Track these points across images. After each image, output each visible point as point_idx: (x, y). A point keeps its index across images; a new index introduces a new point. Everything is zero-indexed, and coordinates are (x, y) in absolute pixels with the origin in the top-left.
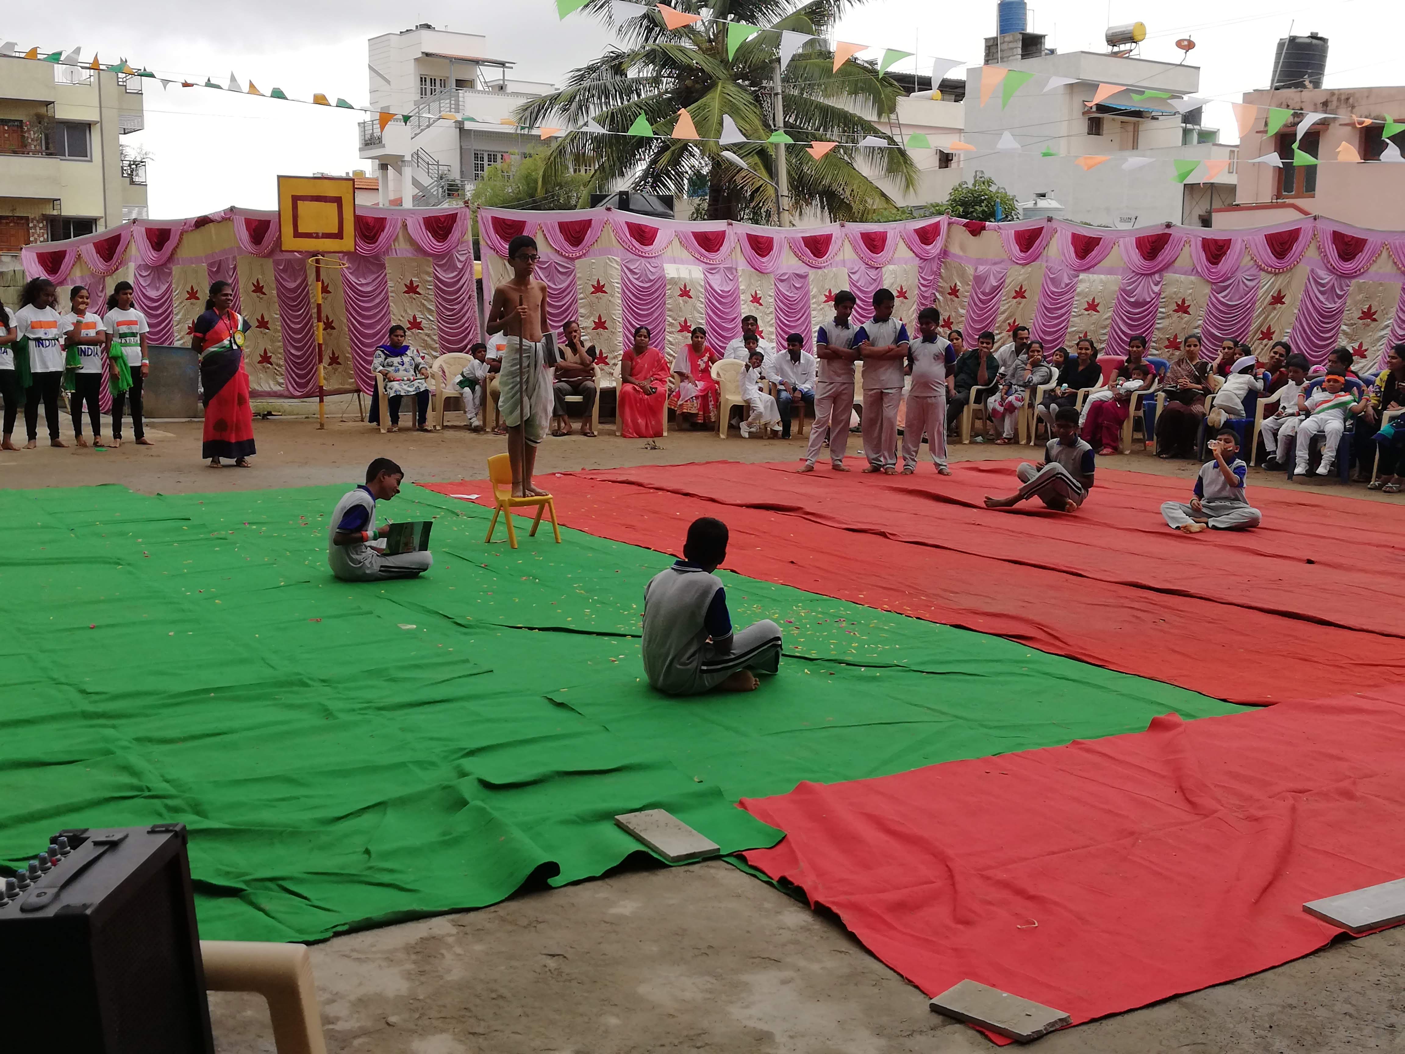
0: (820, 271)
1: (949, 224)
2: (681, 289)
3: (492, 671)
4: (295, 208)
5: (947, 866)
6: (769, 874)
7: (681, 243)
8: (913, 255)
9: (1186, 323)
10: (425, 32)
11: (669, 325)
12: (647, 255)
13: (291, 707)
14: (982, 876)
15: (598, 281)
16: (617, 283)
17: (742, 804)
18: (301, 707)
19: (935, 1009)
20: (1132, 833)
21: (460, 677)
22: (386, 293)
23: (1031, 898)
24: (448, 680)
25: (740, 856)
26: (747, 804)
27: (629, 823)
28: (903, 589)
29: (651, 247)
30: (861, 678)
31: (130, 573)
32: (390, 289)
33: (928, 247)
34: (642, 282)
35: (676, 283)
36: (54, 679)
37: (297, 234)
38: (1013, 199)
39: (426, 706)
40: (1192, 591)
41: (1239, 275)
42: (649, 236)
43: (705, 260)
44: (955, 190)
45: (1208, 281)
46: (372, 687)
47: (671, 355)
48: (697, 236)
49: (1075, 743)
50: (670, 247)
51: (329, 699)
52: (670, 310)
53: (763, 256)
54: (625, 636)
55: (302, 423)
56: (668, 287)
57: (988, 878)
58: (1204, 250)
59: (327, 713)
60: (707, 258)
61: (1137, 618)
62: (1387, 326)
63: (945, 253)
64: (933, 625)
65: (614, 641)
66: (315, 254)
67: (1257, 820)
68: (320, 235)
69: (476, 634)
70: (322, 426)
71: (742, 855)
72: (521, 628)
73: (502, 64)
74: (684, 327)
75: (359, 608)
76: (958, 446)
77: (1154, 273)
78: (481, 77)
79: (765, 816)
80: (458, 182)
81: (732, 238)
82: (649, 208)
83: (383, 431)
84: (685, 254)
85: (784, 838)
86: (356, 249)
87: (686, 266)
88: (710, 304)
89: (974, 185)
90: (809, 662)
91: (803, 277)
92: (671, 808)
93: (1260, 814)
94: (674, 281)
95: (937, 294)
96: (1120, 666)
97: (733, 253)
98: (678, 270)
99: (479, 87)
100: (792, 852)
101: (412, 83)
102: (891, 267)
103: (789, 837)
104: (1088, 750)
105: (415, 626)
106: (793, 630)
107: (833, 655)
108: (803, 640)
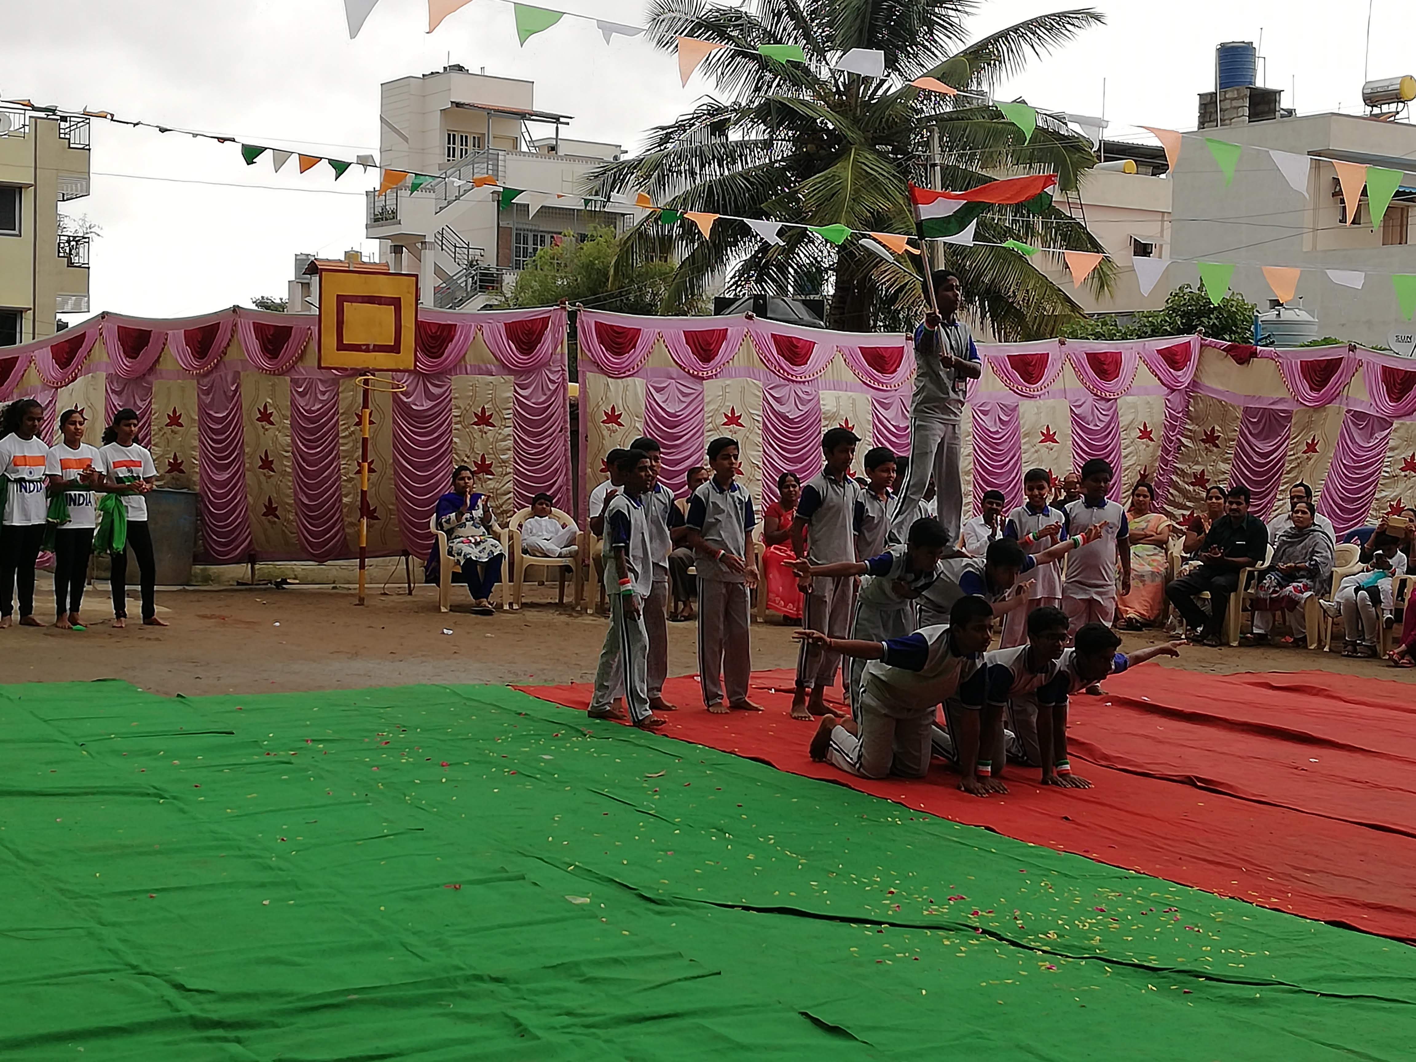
0: (1033, 402)
1: (1203, 346)
4: (340, 311)
7: (845, 362)
8: (1160, 383)
10: (456, 76)
12: (799, 379)
13: (466, 1018)
15: (731, 413)
16: (759, 416)
18: (480, 1018)
21: (679, 980)
22: (450, 424)
24: (665, 984)
28: (1239, 865)
29: (804, 368)
30: (1233, 1001)
31: (182, 811)
32: (454, 419)
33: (1179, 374)
35: (834, 418)
36: (134, 967)
37: (342, 347)
38: (1252, 308)
39: (648, 1023)
42: (803, 352)
43: (876, 385)
44: (1174, 295)
46: (564, 990)
48: (866, 352)
50: (830, 366)
51: (514, 1008)
54: (880, 923)
55: (330, 595)
56: (824, 423)
59: (521, 1030)
60: (879, 382)
63: (1194, 384)
64: (1303, 920)
65: (869, 930)
66: (363, 372)
68: (371, 347)
69: (676, 913)
70: (361, 601)
72: (734, 907)
73: (556, 119)
75: (503, 870)
76: (1225, 650)
78: (526, 135)
80: (494, 271)
82: (793, 317)
83: (443, 610)
86: (416, 365)
87: (850, 394)
90: (1152, 973)
91: (1012, 410)
94: (831, 416)
95: (1183, 439)
98: (838, 398)
99: (524, 148)
101: (437, 142)
102: (1127, 399)
105: (588, 900)
106: (1111, 923)
107: (1183, 963)
108: (1130, 939)
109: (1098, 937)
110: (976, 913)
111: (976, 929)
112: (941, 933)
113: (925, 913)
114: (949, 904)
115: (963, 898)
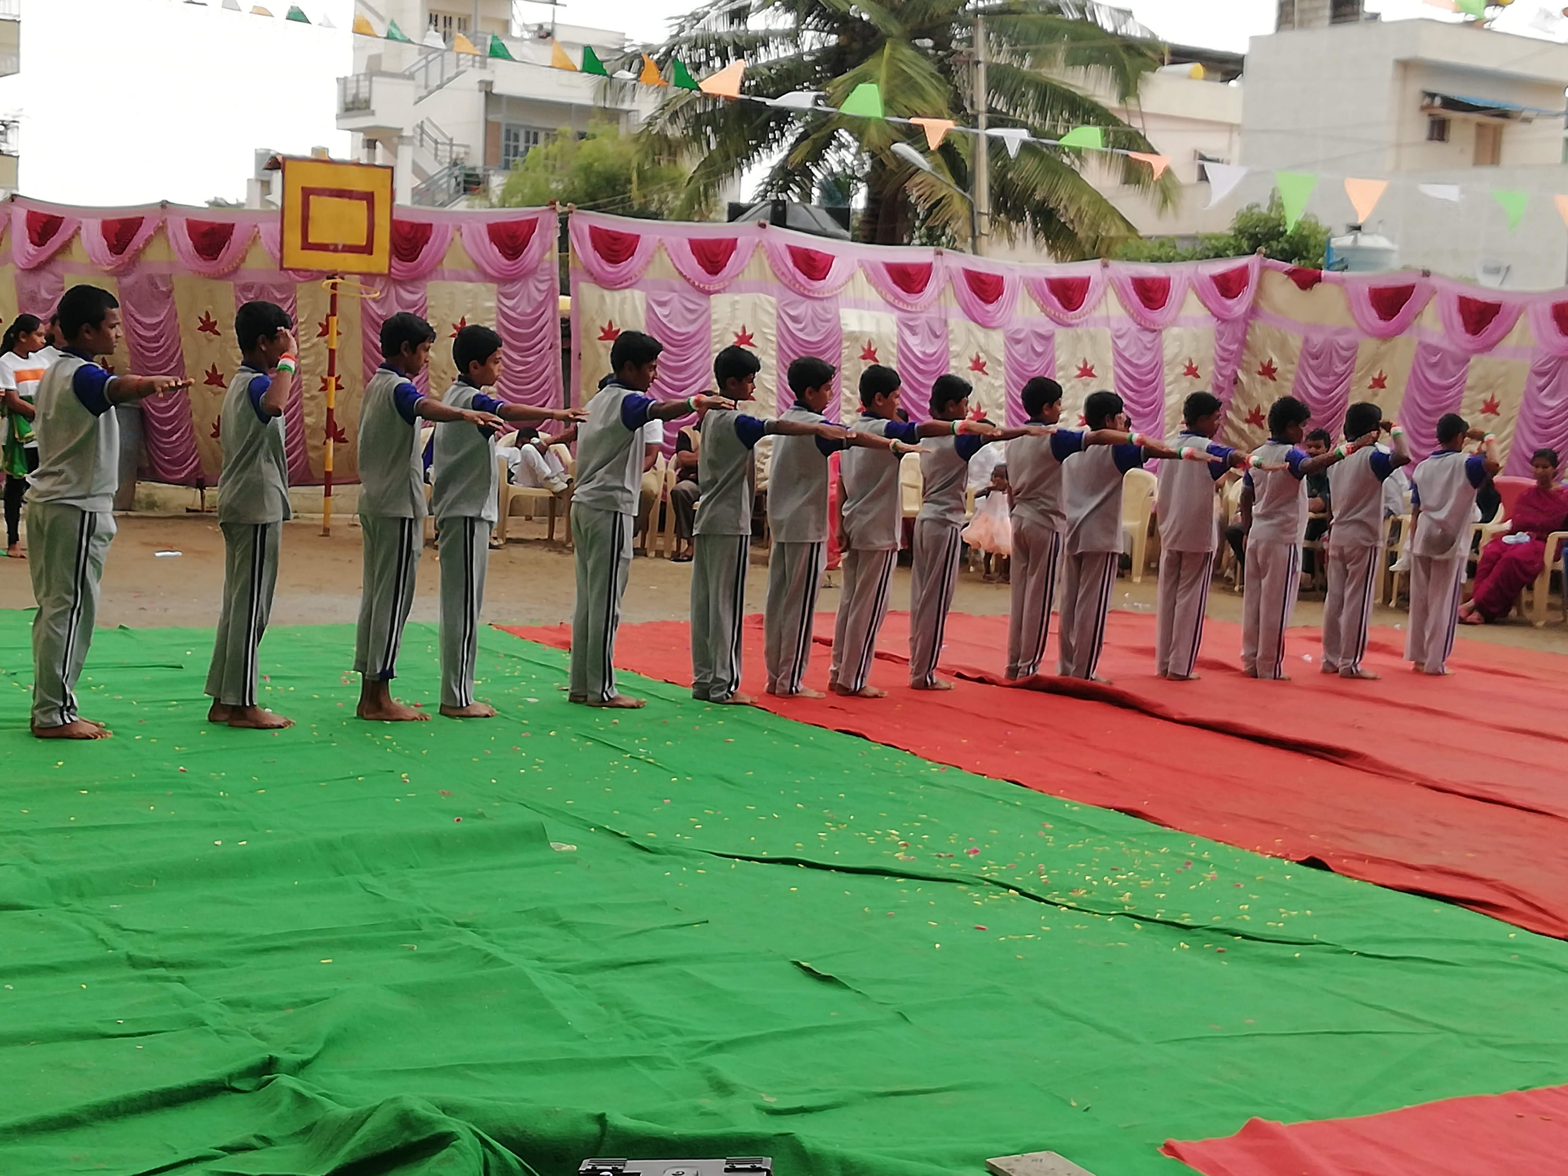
0: (1070, 331)
1: (1263, 268)
2: (863, 348)
3: (706, 922)
4: (306, 205)
7: (867, 277)
8: (1209, 313)
11: (846, 401)
12: (816, 295)
15: (744, 328)
17: (1170, 1149)
21: (661, 928)
24: (646, 931)
26: (1178, 1150)
27: (1012, 1170)
29: (823, 283)
30: (1268, 960)
33: (1229, 302)
34: (807, 334)
35: (856, 340)
37: (307, 246)
39: (626, 969)
42: (821, 266)
43: (901, 305)
44: (1242, 215)
48: (892, 268)
50: (851, 283)
52: (846, 379)
53: (988, 302)
54: (892, 875)
56: (846, 344)
60: (904, 302)
63: (1254, 311)
66: (331, 275)
68: (340, 247)
70: (326, 531)
72: (733, 857)
78: (518, 18)
80: (479, 171)
81: (942, 274)
82: (816, 227)
84: (873, 296)
86: (390, 270)
87: (873, 313)
89: (1268, 209)
90: (1184, 931)
91: (1047, 339)
92: (1065, 1151)
94: (854, 337)
95: (1239, 372)
99: (516, 35)
101: (417, 22)
102: (1175, 330)
105: (574, 848)
107: (1217, 922)
108: (1162, 896)
109: (1129, 895)
111: (992, 882)
112: (957, 886)
113: (940, 866)
114: (969, 859)
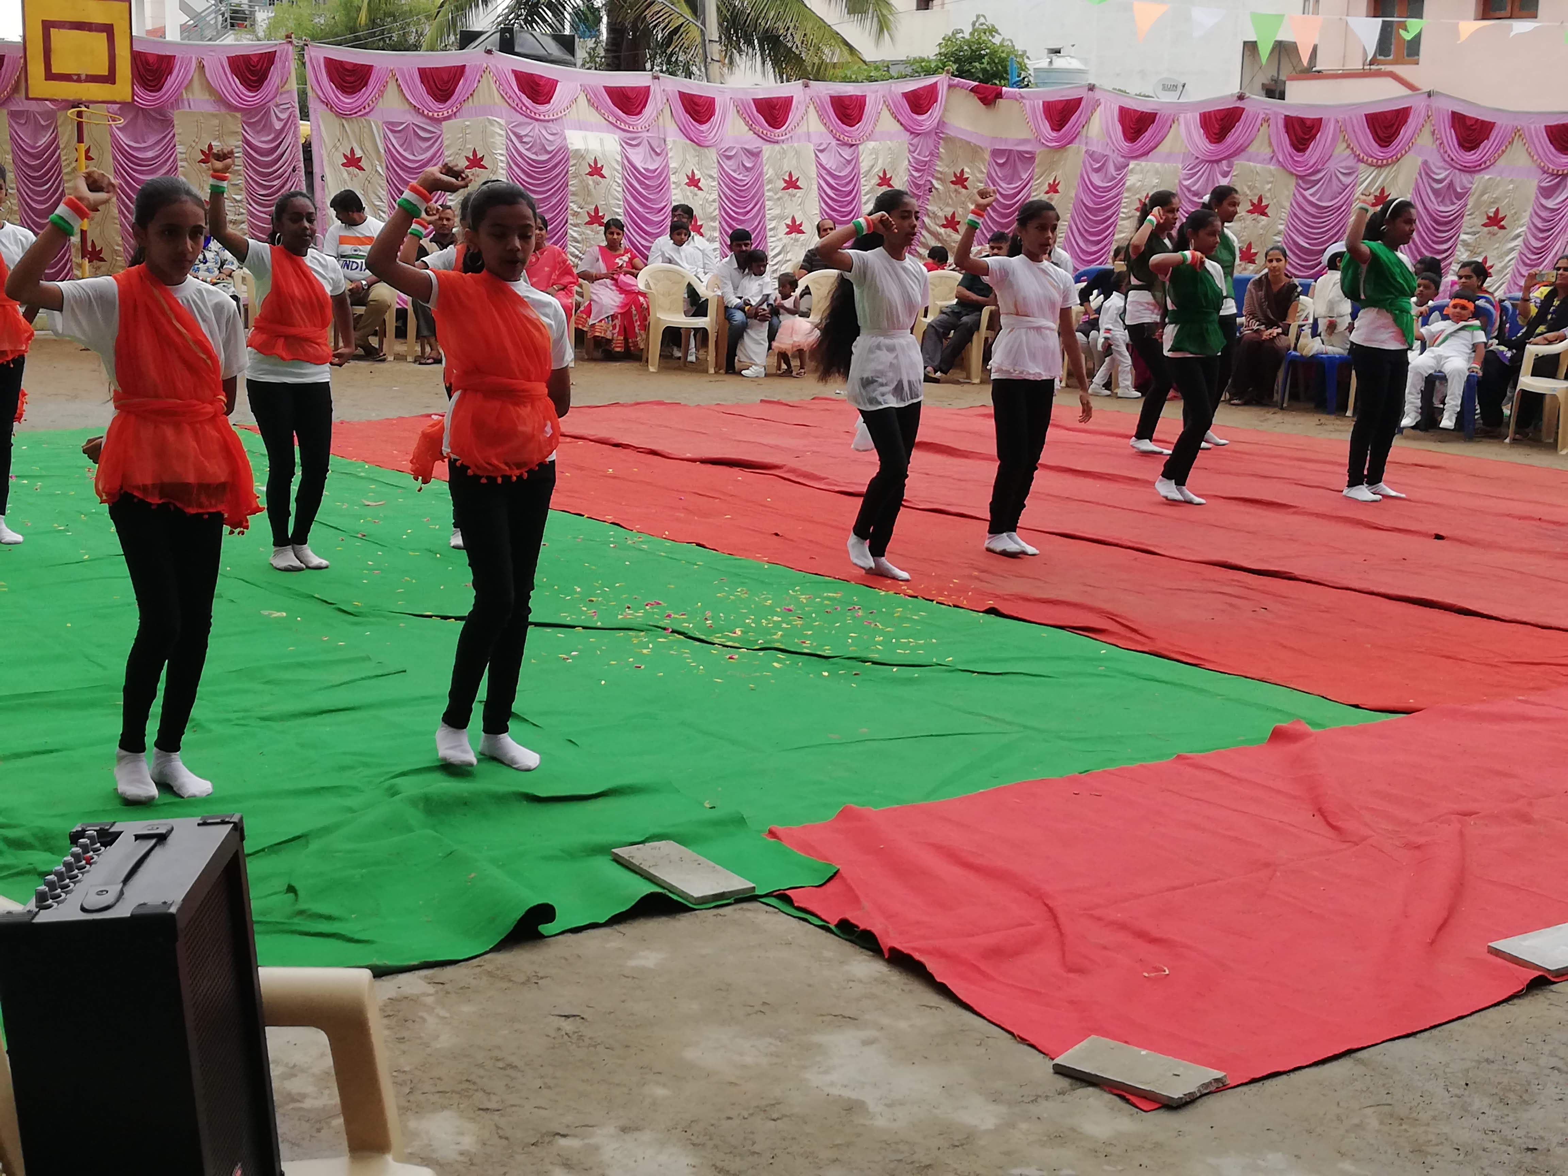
0: (777, 147)
1: (950, 86)
2: (590, 165)
3: (405, 671)
4: (47, 36)
5: (1046, 905)
6: (823, 917)
7: (589, 101)
8: (900, 127)
9: (1263, 228)
11: (573, 215)
12: (543, 118)
14: (1091, 916)
15: (475, 152)
16: (502, 155)
17: (772, 834)
19: (1061, 1071)
20: (1267, 865)
21: (363, 679)
22: (175, 161)
23: (1154, 941)
24: (348, 683)
25: (784, 897)
26: (779, 834)
27: (633, 857)
29: (548, 106)
30: (894, 680)
32: (179, 156)
33: (920, 118)
34: (536, 153)
35: (583, 157)
37: (50, 76)
38: (1022, 56)
39: (324, 715)
40: (1297, 572)
41: (1331, 165)
42: (546, 91)
43: (623, 126)
44: (948, 39)
45: (1292, 173)
46: (246, 691)
47: (577, 257)
48: (611, 91)
49: (1179, 757)
50: (574, 106)
52: (573, 194)
53: (701, 122)
54: (574, 627)
56: (572, 162)
57: (1099, 919)
58: (1287, 132)
60: (625, 123)
61: (1231, 605)
62: (1518, 236)
63: (943, 126)
65: (561, 634)
66: (75, 104)
67: (1418, 847)
68: (83, 77)
69: (370, 623)
71: (785, 895)
72: (430, 616)
74: (595, 218)
77: (1220, 160)
79: (807, 847)
80: (245, 7)
81: (659, 97)
82: (542, 52)
84: (594, 117)
85: (836, 873)
86: (133, 99)
87: (598, 134)
88: (629, 188)
89: (972, 34)
90: (823, 660)
91: (755, 154)
92: (682, 839)
93: (1421, 840)
94: (579, 155)
95: (934, 182)
96: (1220, 665)
97: (661, 118)
98: (585, 139)
100: (850, 889)
102: (870, 145)
103: (841, 871)
104: (1197, 766)
105: (285, 614)
106: (795, 621)
107: (853, 652)
108: (810, 632)
109: (780, 633)
110: (669, 616)
111: (665, 629)
112: (631, 633)
113: (620, 617)
114: (645, 610)
115: (658, 604)
